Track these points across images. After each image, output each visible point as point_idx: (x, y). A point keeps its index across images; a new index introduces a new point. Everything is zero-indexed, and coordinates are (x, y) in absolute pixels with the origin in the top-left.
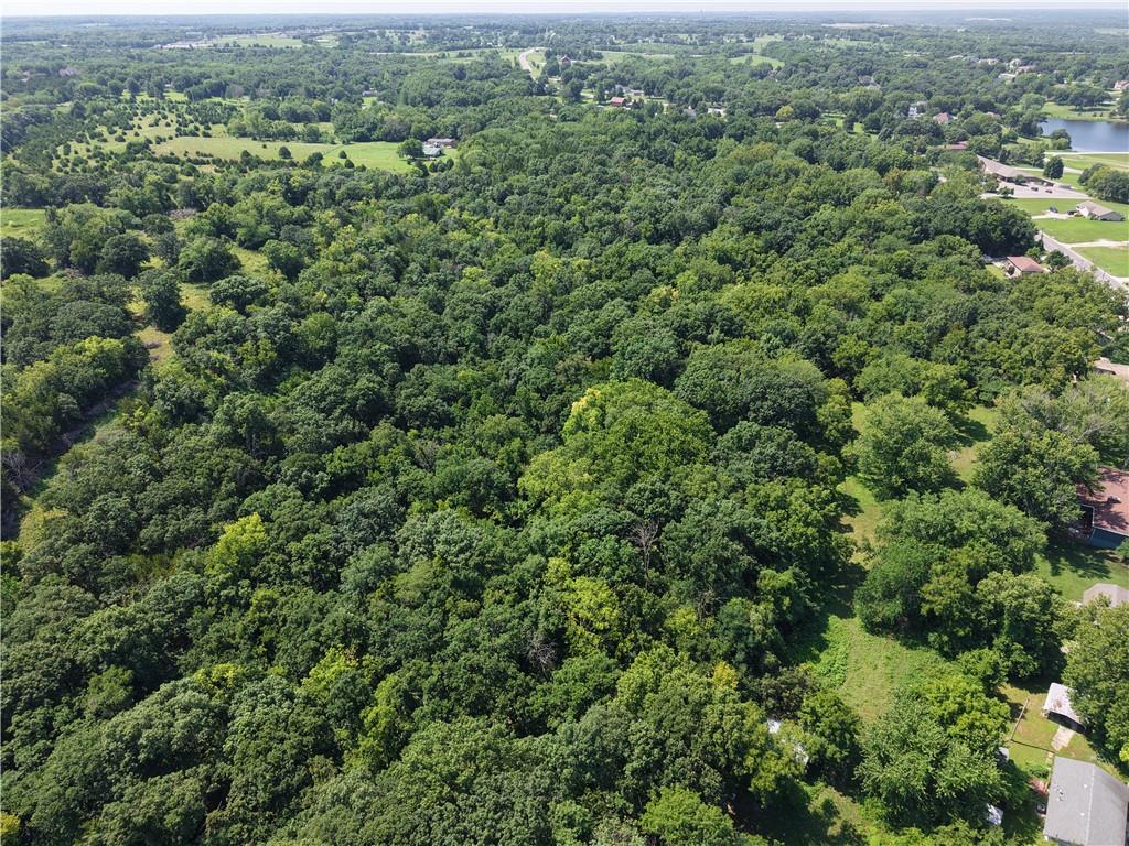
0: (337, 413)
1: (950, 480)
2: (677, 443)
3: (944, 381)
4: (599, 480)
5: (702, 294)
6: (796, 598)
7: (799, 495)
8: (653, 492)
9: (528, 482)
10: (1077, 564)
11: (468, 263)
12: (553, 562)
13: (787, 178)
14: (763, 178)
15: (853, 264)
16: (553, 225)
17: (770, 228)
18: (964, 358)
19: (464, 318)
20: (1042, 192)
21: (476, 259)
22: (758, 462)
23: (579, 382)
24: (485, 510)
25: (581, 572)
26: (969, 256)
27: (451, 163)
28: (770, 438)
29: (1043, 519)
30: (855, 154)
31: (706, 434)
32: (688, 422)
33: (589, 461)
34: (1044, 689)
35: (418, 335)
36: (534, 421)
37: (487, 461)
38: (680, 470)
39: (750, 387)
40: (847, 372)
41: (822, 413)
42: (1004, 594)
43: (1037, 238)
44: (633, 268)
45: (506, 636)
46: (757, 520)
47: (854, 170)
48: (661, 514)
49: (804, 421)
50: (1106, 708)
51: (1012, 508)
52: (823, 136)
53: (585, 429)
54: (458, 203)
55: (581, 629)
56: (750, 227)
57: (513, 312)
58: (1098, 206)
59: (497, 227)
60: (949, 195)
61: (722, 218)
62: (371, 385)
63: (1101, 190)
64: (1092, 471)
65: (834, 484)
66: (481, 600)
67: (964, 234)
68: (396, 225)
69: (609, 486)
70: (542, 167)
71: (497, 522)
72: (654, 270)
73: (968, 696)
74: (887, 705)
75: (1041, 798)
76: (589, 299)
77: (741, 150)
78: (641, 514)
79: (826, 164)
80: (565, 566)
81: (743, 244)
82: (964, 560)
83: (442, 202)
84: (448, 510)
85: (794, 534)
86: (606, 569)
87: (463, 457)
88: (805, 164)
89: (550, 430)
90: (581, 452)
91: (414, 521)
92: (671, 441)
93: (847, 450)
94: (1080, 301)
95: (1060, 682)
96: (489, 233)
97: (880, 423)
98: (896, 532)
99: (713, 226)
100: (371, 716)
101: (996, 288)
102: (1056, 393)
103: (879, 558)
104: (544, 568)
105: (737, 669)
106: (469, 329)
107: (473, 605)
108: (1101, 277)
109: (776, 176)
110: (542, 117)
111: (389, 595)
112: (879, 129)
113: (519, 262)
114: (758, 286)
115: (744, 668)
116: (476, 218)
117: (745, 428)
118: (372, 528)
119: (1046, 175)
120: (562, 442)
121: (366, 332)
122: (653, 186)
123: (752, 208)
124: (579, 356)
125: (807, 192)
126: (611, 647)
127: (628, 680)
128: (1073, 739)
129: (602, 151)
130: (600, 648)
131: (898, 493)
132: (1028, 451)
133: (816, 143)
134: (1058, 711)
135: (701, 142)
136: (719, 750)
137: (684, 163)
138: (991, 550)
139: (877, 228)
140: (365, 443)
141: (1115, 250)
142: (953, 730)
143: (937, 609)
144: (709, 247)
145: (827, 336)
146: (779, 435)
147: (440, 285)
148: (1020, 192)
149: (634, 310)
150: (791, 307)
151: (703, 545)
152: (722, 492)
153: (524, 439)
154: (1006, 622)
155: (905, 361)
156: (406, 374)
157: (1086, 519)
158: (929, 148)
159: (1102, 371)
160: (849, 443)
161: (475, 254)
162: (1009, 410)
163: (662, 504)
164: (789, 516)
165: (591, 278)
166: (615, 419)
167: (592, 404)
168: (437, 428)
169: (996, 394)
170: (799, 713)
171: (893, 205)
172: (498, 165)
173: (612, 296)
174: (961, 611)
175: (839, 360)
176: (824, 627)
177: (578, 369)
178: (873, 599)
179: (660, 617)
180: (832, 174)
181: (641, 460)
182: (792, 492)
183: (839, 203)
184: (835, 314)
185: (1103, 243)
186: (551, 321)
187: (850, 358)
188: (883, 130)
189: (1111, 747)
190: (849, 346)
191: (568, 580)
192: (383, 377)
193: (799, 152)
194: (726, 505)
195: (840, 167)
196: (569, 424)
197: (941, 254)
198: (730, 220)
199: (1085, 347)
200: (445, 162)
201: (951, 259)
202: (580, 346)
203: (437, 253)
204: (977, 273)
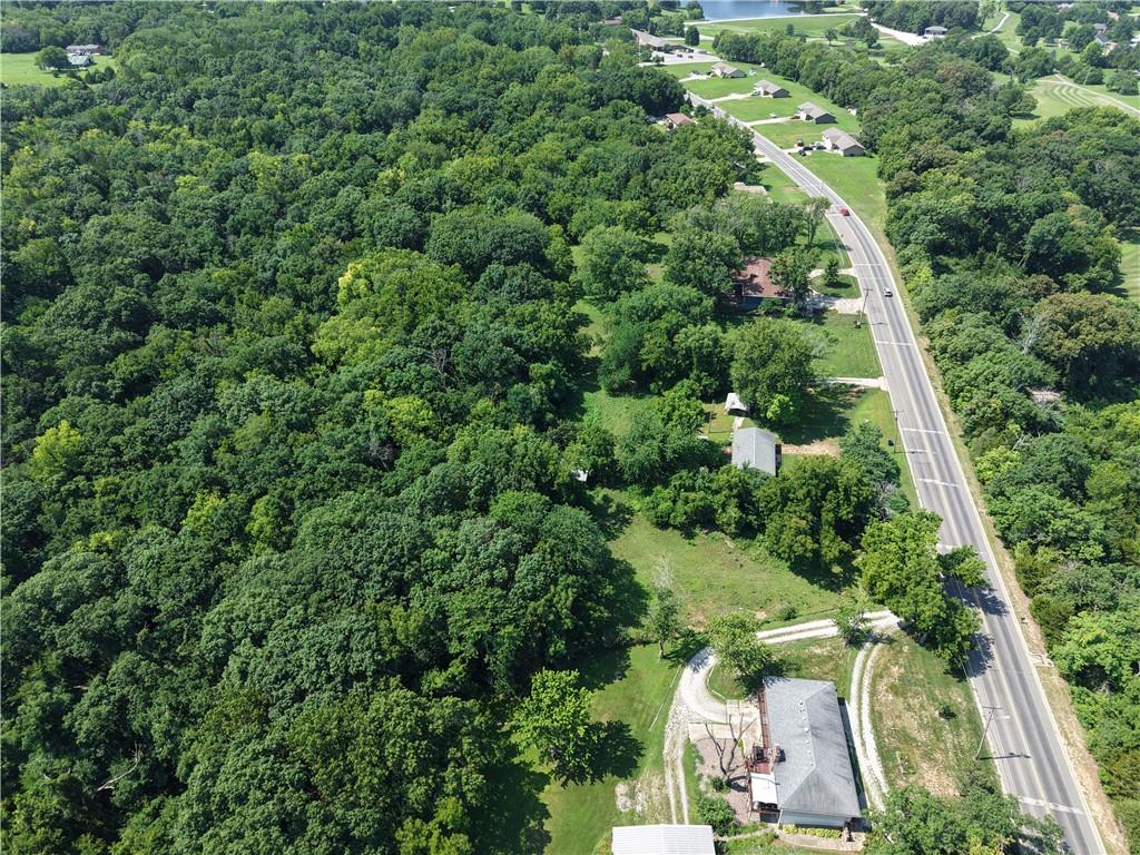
0: (105, 325)
3: (633, 214)
4: (385, 332)
5: (426, 172)
7: (545, 309)
9: (321, 345)
11: (178, 173)
12: (368, 393)
13: (474, 61)
14: (451, 63)
15: (548, 132)
16: (258, 125)
17: (470, 108)
18: (645, 195)
19: (197, 226)
20: (686, 59)
21: (186, 167)
22: (510, 293)
23: (336, 263)
25: (394, 396)
26: (637, 116)
27: (110, 73)
28: (515, 274)
29: (711, 295)
30: (529, 33)
32: (446, 274)
34: (725, 400)
35: (155, 246)
37: (276, 338)
38: (451, 309)
39: (489, 241)
40: (563, 221)
41: (549, 253)
42: (690, 340)
43: (686, 97)
44: (354, 158)
45: (350, 445)
46: (519, 332)
47: (530, 49)
49: (534, 255)
52: (496, 18)
53: (358, 296)
54: (138, 113)
56: (451, 109)
57: (247, 212)
58: (727, 66)
59: (192, 134)
60: (614, 65)
61: (423, 104)
62: (130, 295)
63: (728, 53)
66: (316, 433)
67: (630, 98)
68: (77, 143)
69: (396, 332)
70: (223, 68)
72: (374, 157)
75: (729, 457)
76: (322, 189)
77: (422, 36)
78: (429, 347)
79: (505, 45)
80: (379, 394)
81: (450, 124)
83: (120, 114)
84: (260, 376)
85: (548, 338)
88: (485, 46)
89: (322, 308)
90: (362, 313)
93: (573, 278)
94: (718, 140)
95: (733, 391)
96: (189, 141)
98: (618, 323)
99: (418, 113)
100: (256, 528)
101: (662, 140)
104: (361, 401)
106: (208, 235)
107: (309, 436)
108: (732, 120)
109: (463, 59)
110: (199, 13)
111: (232, 450)
112: (544, 8)
113: (235, 164)
114: (473, 159)
116: (168, 127)
117: (495, 269)
119: (687, 43)
122: (347, 78)
123: (450, 93)
124: (329, 240)
125: (494, 73)
128: (744, 422)
129: (282, 46)
133: (491, 26)
134: (734, 407)
135: (380, 31)
137: (369, 53)
138: (679, 316)
139: (560, 101)
141: (743, 101)
142: (671, 424)
144: (420, 131)
145: (540, 194)
146: (521, 270)
148: (670, 60)
149: (367, 194)
150: (505, 174)
154: (695, 360)
155: (602, 203)
156: (159, 283)
157: (738, 292)
158: (591, 24)
159: (738, 191)
160: (573, 273)
161: (181, 162)
163: (443, 336)
164: (542, 325)
165: (317, 172)
166: (383, 283)
167: (357, 276)
171: (570, 78)
172: (170, 69)
173: (343, 183)
175: (554, 212)
177: (332, 251)
180: (513, 54)
182: (540, 308)
183: (524, 81)
184: (542, 174)
185: (734, 96)
186: (289, 215)
187: (560, 210)
188: (548, 11)
189: (762, 415)
190: (558, 200)
191: (385, 402)
193: (478, 35)
195: (518, 47)
196: (341, 295)
197: (616, 117)
198: (432, 105)
199: (725, 173)
200: (103, 71)
201: (623, 120)
202: (327, 232)
203: (137, 166)
204: (645, 128)
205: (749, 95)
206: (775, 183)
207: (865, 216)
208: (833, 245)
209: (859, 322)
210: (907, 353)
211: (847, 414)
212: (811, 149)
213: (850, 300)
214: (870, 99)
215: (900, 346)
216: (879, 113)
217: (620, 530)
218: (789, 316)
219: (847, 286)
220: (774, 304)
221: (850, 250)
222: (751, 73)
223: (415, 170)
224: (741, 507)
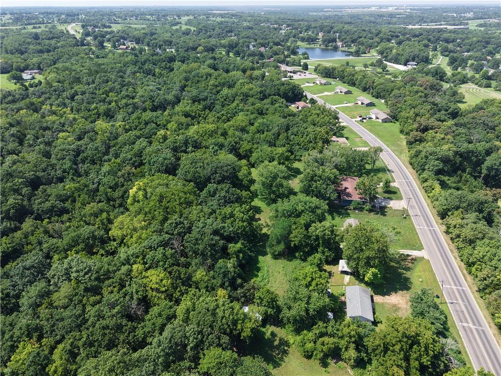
1: (292, 192)
2: (183, 199)
3: (283, 154)
4: (150, 224)
5: (181, 131)
6: (244, 253)
7: (238, 210)
8: (176, 223)
9: (115, 232)
10: (340, 214)
11: (60, 131)
12: (135, 267)
13: (207, 78)
14: (197, 78)
15: (240, 112)
16: (102, 108)
17: (205, 99)
18: (288, 144)
19: (64, 159)
20: (303, 76)
21: (64, 129)
22: (219, 200)
23: (131, 180)
24: (94, 251)
25: (150, 268)
26: (282, 103)
27: (40, 83)
28: (222, 189)
29: (325, 200)
30: (232, 65)
31: (195, 193)
32: (186, 189)
33: (143, 216)
34: (338, 263)
35: (39, 171)
36: (112, 203)
37: (91, 227)
38: (186, 211)
39: (209, 169)
40: (246, 156)
41: (240, 175)
42: (318, 231)
43: (304, 94)
44: (146, 124)
45: (118, 307)
46: (223, 225)
47: (233, 72)
48: (182, 232)
49: (234, 179)
50: (357, 264)
51: (315, 198)
52: (218, 59)
53: (138, 201)
54: (48, 102)
55: (154, 293)
56: (195, 100)
57: (90, 152)
58: (322, 80)
59: (72, 112)
60: (271, 80)
61: (182, 98)
62: (17, 201)
63: (322, 74)
64: (338, 179)
65: (250, 203)
66: (102, 294)
67: (279, 95)
68: (14, 116)
69: (156, 225)
70: (91, 81)
71: (102, 255)
72: (156, 123)
73: (314, 274)
74: (287, 286)
75: (344, 303)
76: (128, 140)
77: (184, 67)
78: (172, 234)
79: (221, 70)
80: (141, 267)
81: (194, 108)
82: (303, 222)
83: (39, 102)
84: (75, 255)
85: (239, 227)
86: (161, 263)
87: (77, 227)
88: (213, 71)
89: (120, 205)
90: (138, 213)
91: (56, 265)
92: (180, 199)
93: (252, 188)
94: (322, 116)
95: (342, 259)
96: (69, 115)
97: (262, 175)
98: (277, 217)
99: (179, 101)
101: (294, 115)
102: (321, 152)
103: (272, 228)
104: (131, 271)
105: (227, 290)
106: (68, 164)
107: (98, 297)
108: (328, 106)
109: (202, 77)
110: (86, 56)
111: (51, 305)
112: (240, 55)
113: (89, 126)
114: (204, 125)
115: (229, 288)
116: (60, 109)
117: (211, 187)
118: (33, 274)
119: (303, 69)
120: (128, 210)
121: (7, 174)
122: (148, 86)
123: (195, 92)
124: (128, 168)
125: (216, 83)
126: (170, 297)
127: (180, 310)
128: (350, 278)
129: (120, 71)
130: (165, 299)
131: (274, 201)
132: (316, 176)
133: (216, 62)
134: (344, 270)
135: (166, 64)
136: (226, 326)
137: (160, 74)
138: (311, 215)
139: (246, 96)
140: (19, 232)
141: (330, 96)
142: (311, 288)
143: (297, 243)
144: (179, 111)
145: (236, 143)
146: (225, 187)
147: (46, 144)
148: (296, 77)
149: (151, 143)
150: (219, 133)
151: (203, 241)
152: (207, 216)
153: (108, 212)
154: (321, 242)
155: (267, 149)
156: (36, 192)
157: (339, 197)
158: (260, 61)
159: (334, 141)
160: (253, 185)
161: (63, 126)
162: (307, 161)
163: (181, 228)
164: (235, 220)
165: (127, 131)
166: (152, 194)
167: (139, 189)
168: (59, 216)
169: (301, 156)
170: (255, 300)
171: (251, 86)
172: (67, 81)
173: (139, 137)
174: (305, 242)
175: (243, 152)
176: (257, 262)
177: (129, 174)
178: (273, 245)
179: (190, 277)
180: (225, 75)
181: (168, 210)
182: (235, 210)
183: (230, 87)
184: (237, 133)
185: (326, 93)
186: (111, 153)
187: (246, 151)
188: (241, 55)
189: (361, 277)
190: (245, 146)
191: (144, 273)
192: (23, 196)
193: (209, 66)
194: (209, 221)
195: (227, 71)
196: (129, 201)
197: (272, 104)
198: (186, 98)
199: (327, 133)
200: (37, 82)
201: (276, 105)
202: (128, 163)
203: (41, 128)
204: (286, 110)
205: (333, 93)
206: (351, 136)
207: (397, 153)
208: (384, 170)
209: (404, 215)
210: (434, 233)
211: (408, 274)
212: (365, 119)
213: (397, 201)
214: (391, 95)
215: (430, 230)
216: (397, 102)
217: (282, 359)
218: (367, 210)
219: (395, 193)
220: (359, 204)
221: (393, 172)
222: (333, 83)
223: (175, 131)
224: (357, 349)
